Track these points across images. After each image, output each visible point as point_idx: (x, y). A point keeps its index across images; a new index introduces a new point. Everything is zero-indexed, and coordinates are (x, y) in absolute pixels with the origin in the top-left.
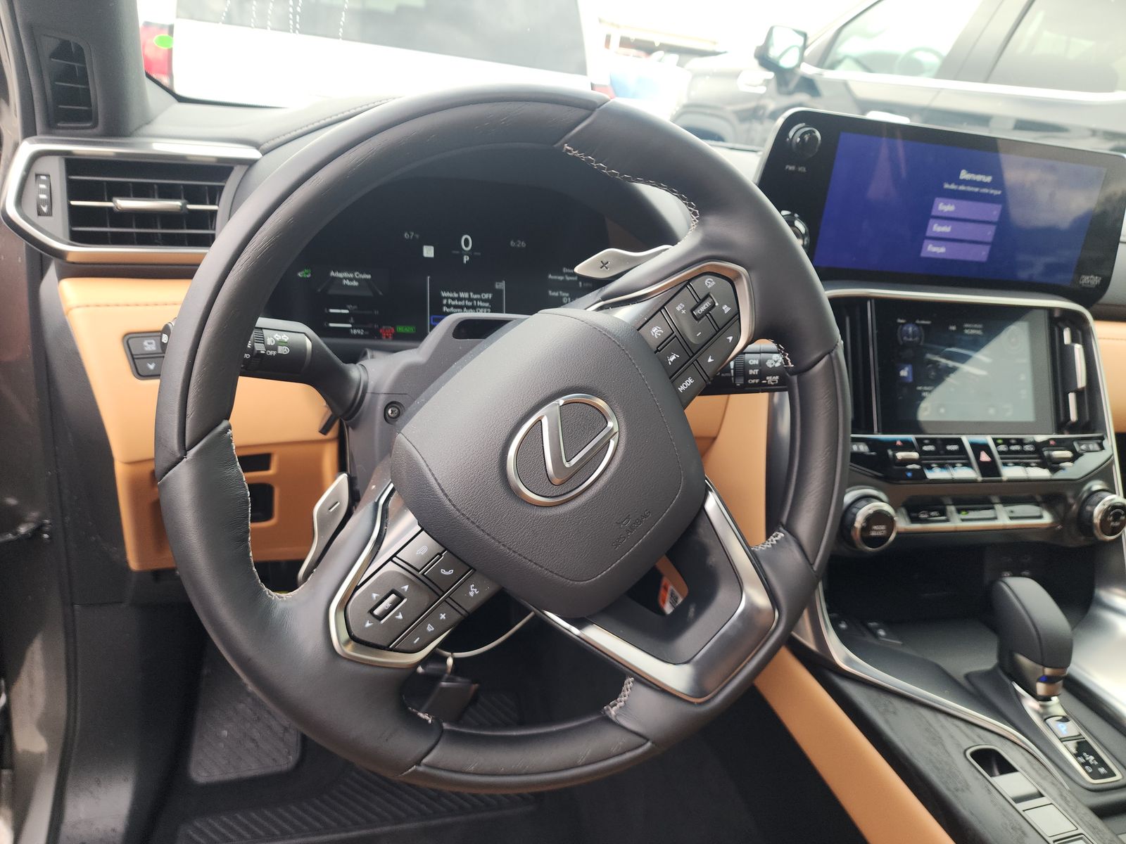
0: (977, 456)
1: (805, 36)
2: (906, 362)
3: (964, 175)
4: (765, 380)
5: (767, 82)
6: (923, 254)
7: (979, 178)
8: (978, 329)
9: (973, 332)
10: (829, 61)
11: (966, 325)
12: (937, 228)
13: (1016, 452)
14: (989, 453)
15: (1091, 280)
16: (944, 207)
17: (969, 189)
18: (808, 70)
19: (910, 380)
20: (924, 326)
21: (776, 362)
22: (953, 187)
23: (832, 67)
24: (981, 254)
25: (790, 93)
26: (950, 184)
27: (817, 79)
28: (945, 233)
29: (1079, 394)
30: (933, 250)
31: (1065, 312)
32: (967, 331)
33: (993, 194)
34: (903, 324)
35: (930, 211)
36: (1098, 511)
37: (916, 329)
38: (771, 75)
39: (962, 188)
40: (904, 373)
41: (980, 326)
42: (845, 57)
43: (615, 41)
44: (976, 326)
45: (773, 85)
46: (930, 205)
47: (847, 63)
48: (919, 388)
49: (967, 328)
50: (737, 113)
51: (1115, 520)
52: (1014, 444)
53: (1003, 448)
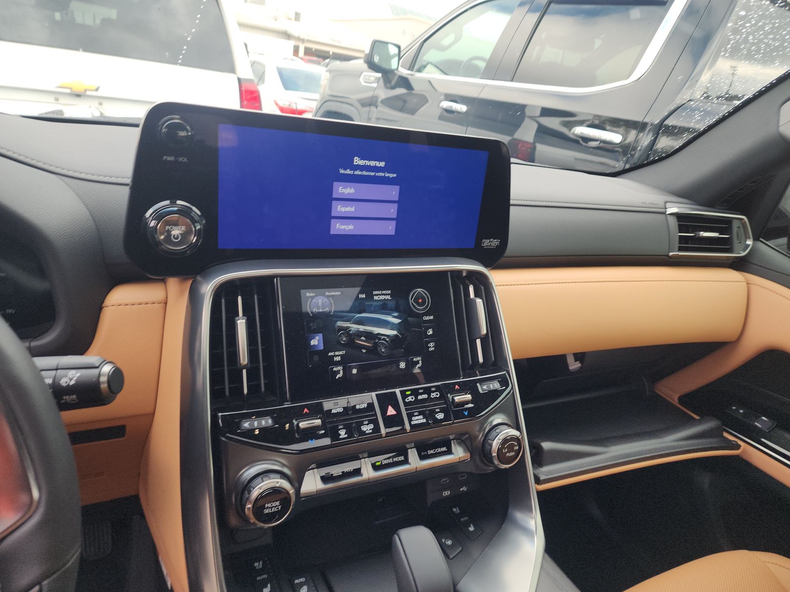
0: (384, 411)
1: (399, 47)
2: (316, 332)
3: (357, 161)
4: (63, 400)
5: (378, 80)
6: (332, 232)
7: (372, 163)
8: (387, 295)
9: (382, 297)
10: (416, 67)
11: (376, 292)
12: (340, 209)
13: (423, 400)
14: (396, 407)
15: (490, 243)
16: (343, 190)
17: (365, 173)
18: (404, 72)
19: (321, 347)
20: (333, 296)
21: (71, 380)
22: (348, 172)
23: (419, 70)
24: (389, 229)
25: (393, 88)
26: (345, 169)
27: (409, 77)
28: (349, 212)
29: (484, 340)
30: (339, 228)
31: (471, 273)
32: (376, 298)
33: (389, 177)
34: (312, 298)
35: (332, 194)
36: (496, 444)
37: (326, 300)
38: (379, 75)
39: (358, 172)
40: (314, 342)
41: (389, 292)
42: (428, 63)
43: (301, 52)
44: (384, 292)
45: (381, 81)
46: (330, 190)
47: (430, 68)
48: (330, 354)
49: (376, 295)
50: (359, 101)
51: (509, 452)
52: (421, 394)
53: (410, 399)
